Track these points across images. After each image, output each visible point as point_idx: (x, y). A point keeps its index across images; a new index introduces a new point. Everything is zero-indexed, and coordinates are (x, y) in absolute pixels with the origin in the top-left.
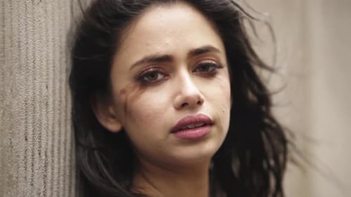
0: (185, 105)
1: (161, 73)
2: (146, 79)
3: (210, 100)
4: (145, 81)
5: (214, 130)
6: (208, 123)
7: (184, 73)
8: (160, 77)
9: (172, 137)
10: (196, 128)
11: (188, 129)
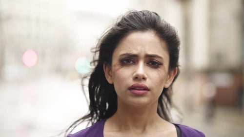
0: (136, 78)
1: (132, 61)
2: (125, 62)
3: (150, 78)
4: (124, 63)
5: (149, 93)
6: (146, 89)
7: (141, 64)
8: (131, 62)
9: (129, 92)
10: (140, 90)
11: (136, 89)
